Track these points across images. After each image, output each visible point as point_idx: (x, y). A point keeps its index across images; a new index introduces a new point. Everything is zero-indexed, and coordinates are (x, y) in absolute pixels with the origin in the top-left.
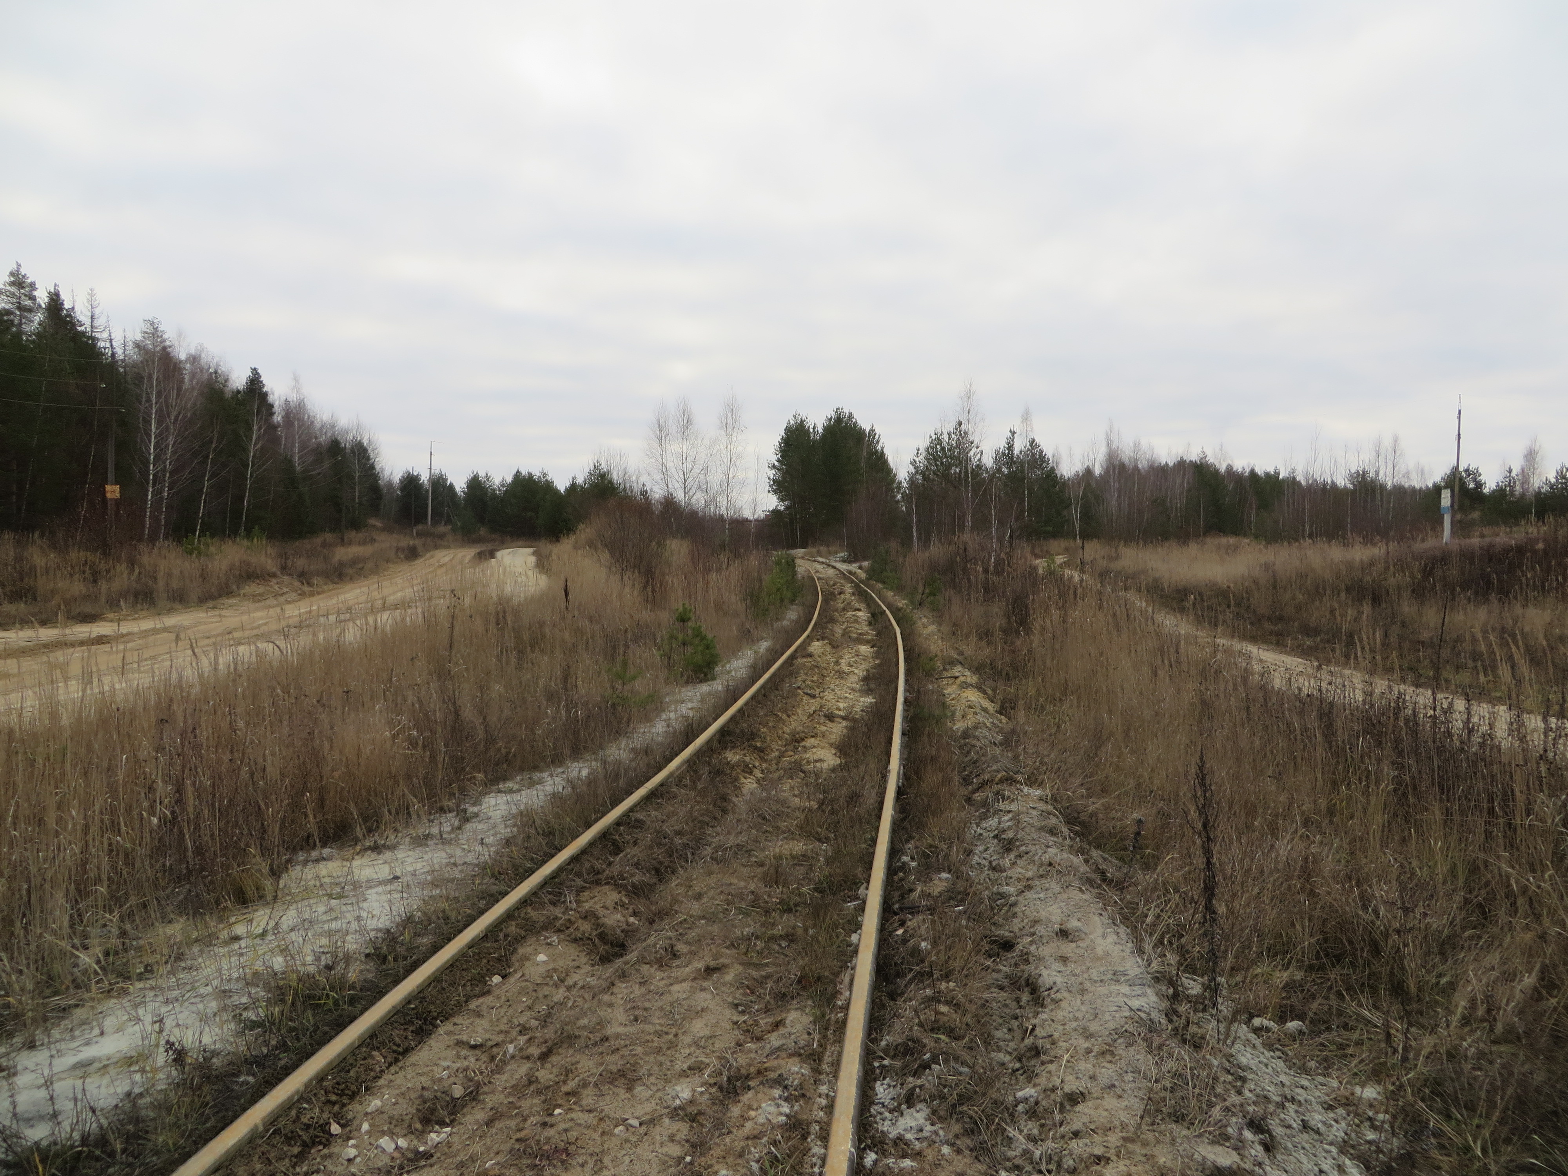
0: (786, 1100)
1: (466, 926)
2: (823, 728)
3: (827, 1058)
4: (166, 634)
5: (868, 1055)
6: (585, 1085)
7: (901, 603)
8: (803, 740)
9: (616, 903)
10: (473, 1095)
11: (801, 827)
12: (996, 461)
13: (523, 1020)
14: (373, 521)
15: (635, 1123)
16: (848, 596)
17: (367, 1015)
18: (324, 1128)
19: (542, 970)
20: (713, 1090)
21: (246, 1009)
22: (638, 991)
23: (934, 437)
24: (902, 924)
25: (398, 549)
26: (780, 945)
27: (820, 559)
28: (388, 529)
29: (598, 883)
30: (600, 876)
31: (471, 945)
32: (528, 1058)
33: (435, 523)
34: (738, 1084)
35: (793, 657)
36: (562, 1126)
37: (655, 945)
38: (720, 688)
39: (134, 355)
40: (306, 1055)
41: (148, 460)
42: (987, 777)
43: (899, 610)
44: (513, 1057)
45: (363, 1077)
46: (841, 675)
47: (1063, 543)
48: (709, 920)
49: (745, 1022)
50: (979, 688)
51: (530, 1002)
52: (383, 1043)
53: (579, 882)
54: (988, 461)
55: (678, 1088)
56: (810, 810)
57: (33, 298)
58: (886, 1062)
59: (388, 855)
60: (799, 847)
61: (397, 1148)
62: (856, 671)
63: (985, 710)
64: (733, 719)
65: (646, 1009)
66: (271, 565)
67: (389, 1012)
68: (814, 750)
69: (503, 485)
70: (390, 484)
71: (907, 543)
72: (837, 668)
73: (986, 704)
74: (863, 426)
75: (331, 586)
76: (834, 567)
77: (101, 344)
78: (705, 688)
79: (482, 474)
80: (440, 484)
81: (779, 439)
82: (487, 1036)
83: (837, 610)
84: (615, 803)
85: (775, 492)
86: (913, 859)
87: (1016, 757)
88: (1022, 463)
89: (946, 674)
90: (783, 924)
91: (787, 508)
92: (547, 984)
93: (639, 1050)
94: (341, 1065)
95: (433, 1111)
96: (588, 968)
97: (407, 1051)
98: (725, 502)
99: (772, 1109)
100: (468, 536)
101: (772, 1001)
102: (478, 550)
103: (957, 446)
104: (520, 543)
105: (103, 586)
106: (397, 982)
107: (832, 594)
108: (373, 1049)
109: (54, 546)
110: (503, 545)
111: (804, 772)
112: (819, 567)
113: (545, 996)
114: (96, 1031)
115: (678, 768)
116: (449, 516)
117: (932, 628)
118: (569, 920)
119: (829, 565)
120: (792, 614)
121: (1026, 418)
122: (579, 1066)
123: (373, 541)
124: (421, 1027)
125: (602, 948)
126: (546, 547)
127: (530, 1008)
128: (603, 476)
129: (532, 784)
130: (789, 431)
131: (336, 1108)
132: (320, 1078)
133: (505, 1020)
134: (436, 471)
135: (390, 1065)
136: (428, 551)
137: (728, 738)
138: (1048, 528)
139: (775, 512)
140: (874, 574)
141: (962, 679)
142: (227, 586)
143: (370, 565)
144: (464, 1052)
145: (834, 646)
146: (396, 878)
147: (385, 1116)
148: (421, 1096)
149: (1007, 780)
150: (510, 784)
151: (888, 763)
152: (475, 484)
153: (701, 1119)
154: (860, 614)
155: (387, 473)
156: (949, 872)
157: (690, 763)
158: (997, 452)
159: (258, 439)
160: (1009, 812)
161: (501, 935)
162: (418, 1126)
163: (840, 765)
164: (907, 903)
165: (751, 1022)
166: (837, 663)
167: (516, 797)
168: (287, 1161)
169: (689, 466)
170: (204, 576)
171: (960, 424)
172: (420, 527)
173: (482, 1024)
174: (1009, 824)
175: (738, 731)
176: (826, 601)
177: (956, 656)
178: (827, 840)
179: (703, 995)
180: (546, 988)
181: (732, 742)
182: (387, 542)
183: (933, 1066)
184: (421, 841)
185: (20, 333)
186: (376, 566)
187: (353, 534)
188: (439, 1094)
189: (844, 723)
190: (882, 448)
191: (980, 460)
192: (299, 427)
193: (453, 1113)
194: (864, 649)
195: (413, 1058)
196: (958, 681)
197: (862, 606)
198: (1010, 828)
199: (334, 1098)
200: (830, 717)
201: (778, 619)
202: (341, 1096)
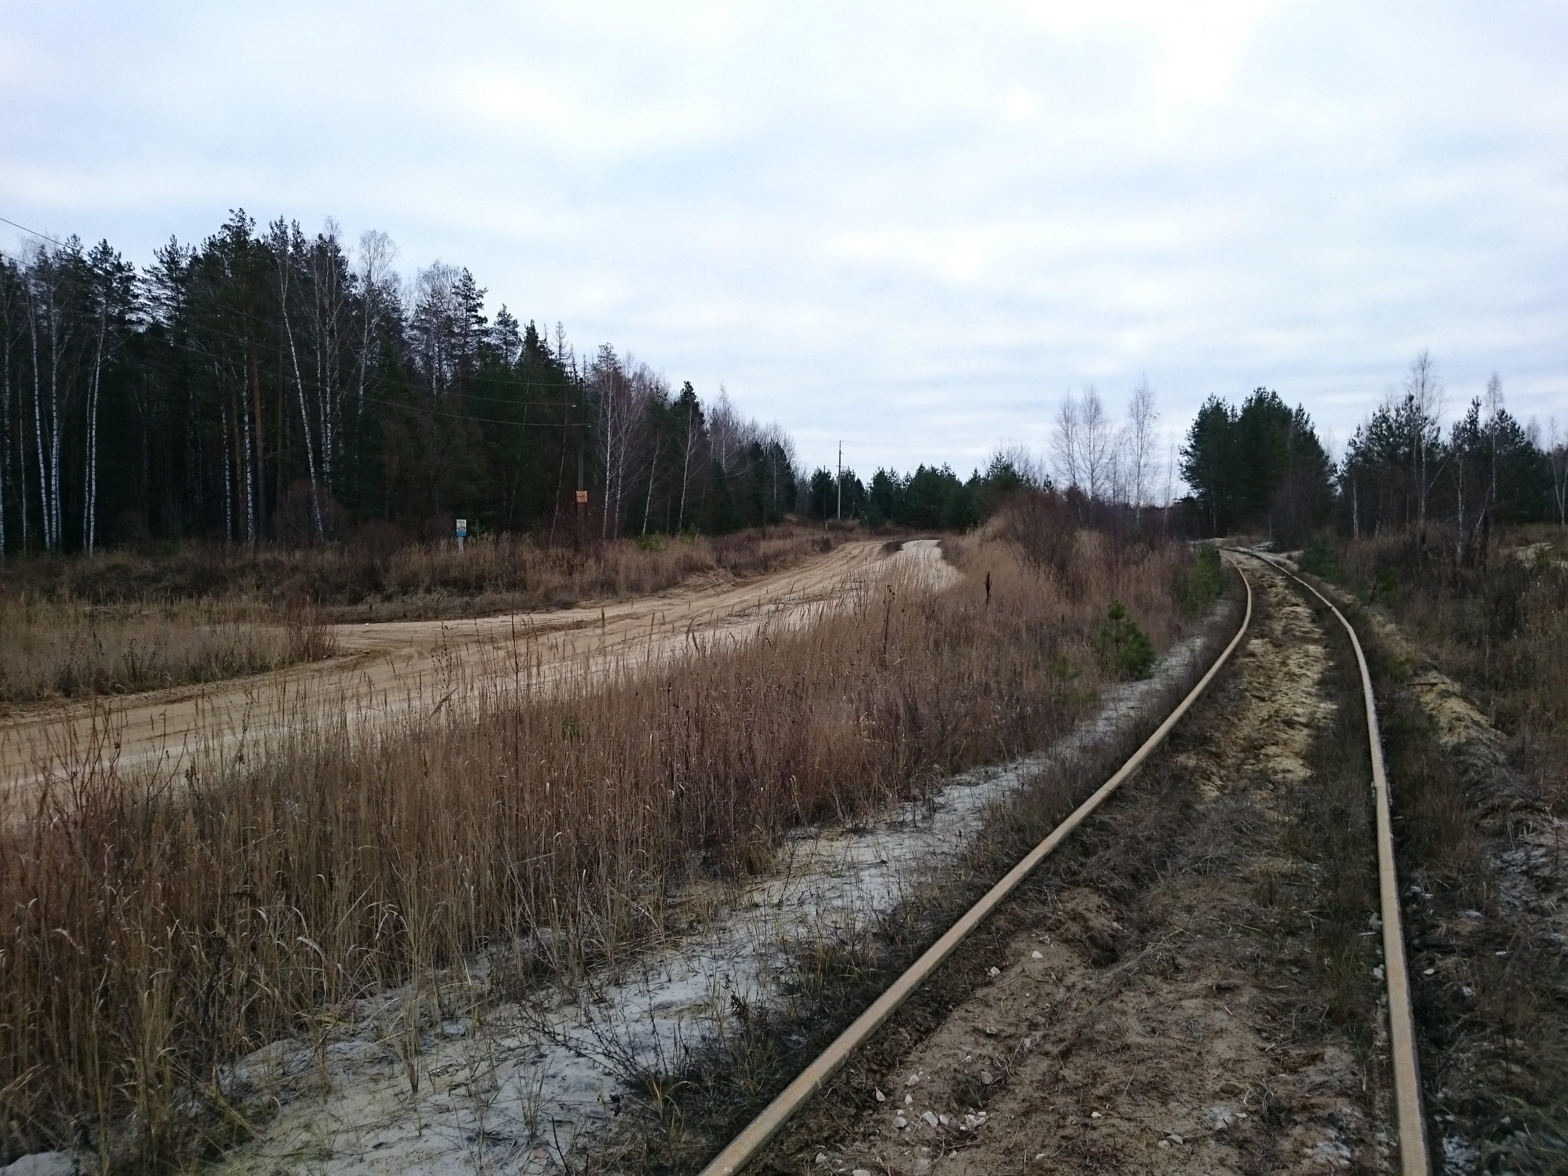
0: (1345, 1142)
1: (961, 916)
2: (1285, 736)
3: (1378, 1104)
4: (628, 621)
5: (1428, 1109)
6: (1118, 1092)
7: (1348, 598)
8: (1262, 747)
9: (1099, 907)
10: (1002, 1085)
11: (1283, 843)
12: (1456, 437)
13: (1029, 1015)
14: (789, 516)
15: (1179, 1139)
16: (1281, 590)
17: (889, 992)
18: (871, 1093)
19: (1040, 967)
20: (1256, 1118)
21: (782, 973)
22: (1148, 1003)
23: (1378, 414)
24: (1431, 963)
25: (814, 542)
26: (1290, 970)
27: (1242, 549)
28: (802, 524)
29: (1076, 884)
30: (1077, 878)
31: (968, 935)
32: (1047, 1054)
33: (844, 516)
34: (1282, 1115)
35: (1233, 656)
36: (1105, 1131)
37: (1155, 956)
38: (1159, 687)
39: (591, 377)
40: (845, 1024)
41: (605, 467)
42: (1497, 802)
43: (1347, 606)
44: (1030, 1051)
45: (895, 1052)
46: (1292, 677)
47: (1543, 529)
48: (1207, 935)
49: (1272, 1050)
50: (1465, 697)
51: (1033, 998)
52: (907, 1020)
53: (1056, 881)
54: (1446, 438)
55: (1216, 1110)
56: (1292, 826)
57: (515, 334)
58: (1450, 1118)
59: (869, 838)
60: (1285, 864)
61: (940, 1123)
62: (1308, 673)
63: (1477, 723)
64: (1181, 720)
65: (1161, 1022)
66: (709, 559)
67: (908, 992)
68: (1279, 759)
69: (907, 480)
70: (803, 482)
71: (1345, 531)
72: (1285, 670)
73: (1477, 717)
74: (1289, 406)
75: (759, 578)
76: (1259, 558)
77: (568, 369)
78: (1142, 687)
79: (887, 470)
80: (848, 479)
81: (1192, 423)
82: (1001, 1027)
83: (1271, 605)
84: (1079, 803)
85: (1188, 479)
86: (1427, 890)
87: (1533, 782)
88: (1488, 439)
89: (1417, 680)
90: (1290, 948)
91: (1202, 495)
92: (1047, 982)
93: (1166, 1064)
94: (876, 1036)
95: (966, 1092)
96: (1081, 970)
97: (928, 1031)
98: (1135, 491)
99: (1333, 1151)
100: (875, 529)
101: (1300, 1032)
102: (885, 543)
103: (1408, 423)
104: (924, 535)
105: (577, 577)
106: (909, 964)
107: (1262, 587)
108: (900, 1025)
109: (538, 544)
110: (908, 538)
111: (1273, 784)
112: (1242, 557)
113: (1048, 994)
114: (664, 978)
115: (1134, 770)
116: (856, 510)
117: (1391, 627)
118: (1059, 920)
119: (1253, 556)
120: (1221, 610)
121: (1494, 386)
122: (1106, 1071)
123: (791, 535)
124: (937, 1011)
125: (1094, 952)
126: (953, 540)
127: (1034, 1004)
128: (1007, 468)
129: (988, 778)
130: (1203, 414)
131: (878, 1076)
132: (860, 1047)
133: (1012, 1013)
134: (844, 469)
135: (916, 1043)
136: (839, 543)
137: (1178, 741)
138: (1523, 512)
139: (1188, 500)
140: (1305, 565)
141: (1443, 687)
142: (674, 578)
143: (791, 557)
144: (983, 1040)
145: (1277, 645)
146: (883, 862)
147: (925, 1092)
148: (955, 1078)
149: (1526, 807)
150: (966, 777)
151: (1371, 779)
152: (881, 479)
153: (1250, 1147)
154: (1299, 609)
155: (800, 473)
156: (1478, 910)
157: (1146, 764)
158: (1456, 427)
159: (692, 446)
160: (1540, 846)
161: (993, 928)
162: (955, 1105)
163: (1311, 777)
164: (1429, 939)
165: (1279, 1051)
166: (1284, 664)
167: (977, 790)
168: (846, 1120)
169: (1097, 456)
170: (655, 570)
171: (1411, 398)
172: (830, 521)
173: (992, 1014)
174: (1543, 860)
175: (1188, 734)
176: (1255, 595)
177: (1428, 660)
178: (1316, 859)
179: (1218, 1014)
180: (1046, 986)
181: (1183, 746)
182: (804, 536)
183: (1517, 1133)
184: (897, 827)
185: (507, 364)
186: (796, 558)
187: (772, 528)
188: (970, 1078)
189: (1306, 731)
190: (1312, 429)
191: (1436, 438)
192: (726, 433)
193: (985, 1098)
194: (1314, 649)
195: (936, 1039)
196: (1436, 689)
197: (1299, 600)
198: (1544, 865)
199: (875, 1067)
200: (1290, 724)
201: (1206, 615)
202: (880, 1065)
